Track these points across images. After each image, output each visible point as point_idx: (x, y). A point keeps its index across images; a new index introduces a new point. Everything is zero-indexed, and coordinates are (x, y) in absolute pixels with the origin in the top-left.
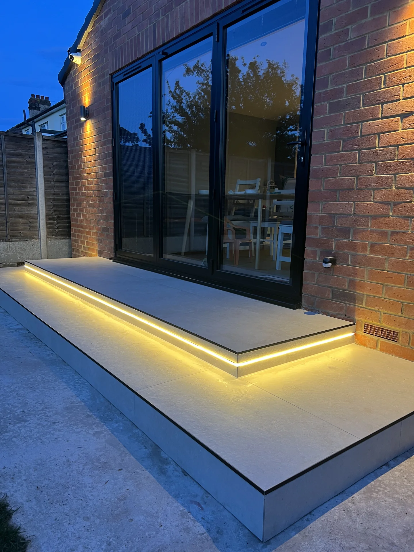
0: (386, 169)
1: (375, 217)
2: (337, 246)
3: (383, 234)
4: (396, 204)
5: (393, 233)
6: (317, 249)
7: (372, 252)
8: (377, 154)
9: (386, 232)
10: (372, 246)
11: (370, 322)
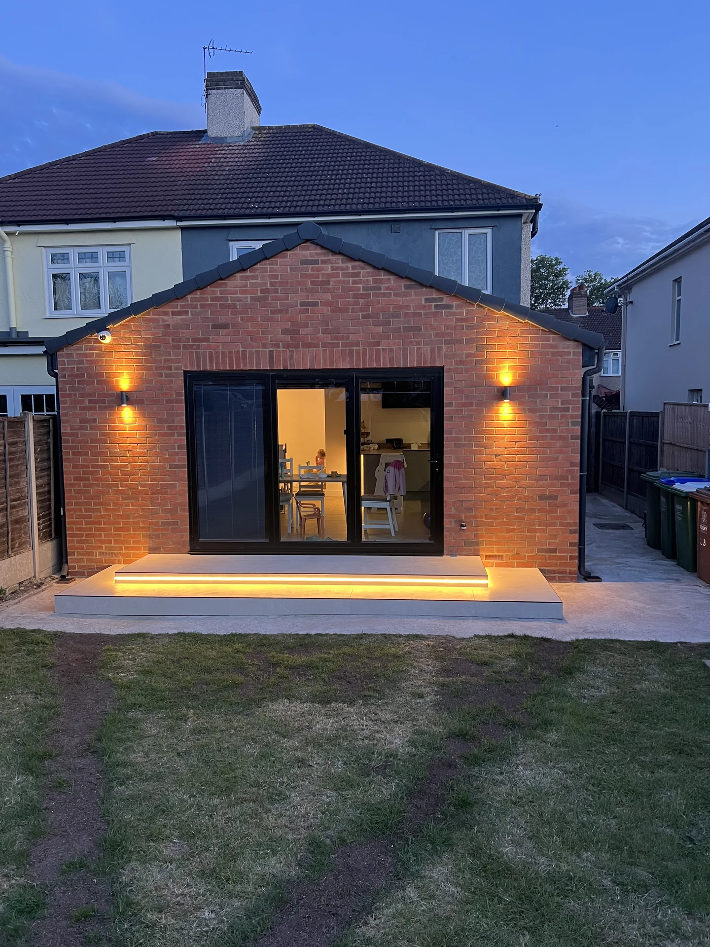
0: (490, 479)
1: (486, 501)
2: (465, 517)
3: (491, 510)
4: (497, 495)
5: (496, 509)
6: (453, 520)
7: (486, 519)
8: (484, 471)
9: (493, 509)
10: (486, 515)
11: (488, 554)
